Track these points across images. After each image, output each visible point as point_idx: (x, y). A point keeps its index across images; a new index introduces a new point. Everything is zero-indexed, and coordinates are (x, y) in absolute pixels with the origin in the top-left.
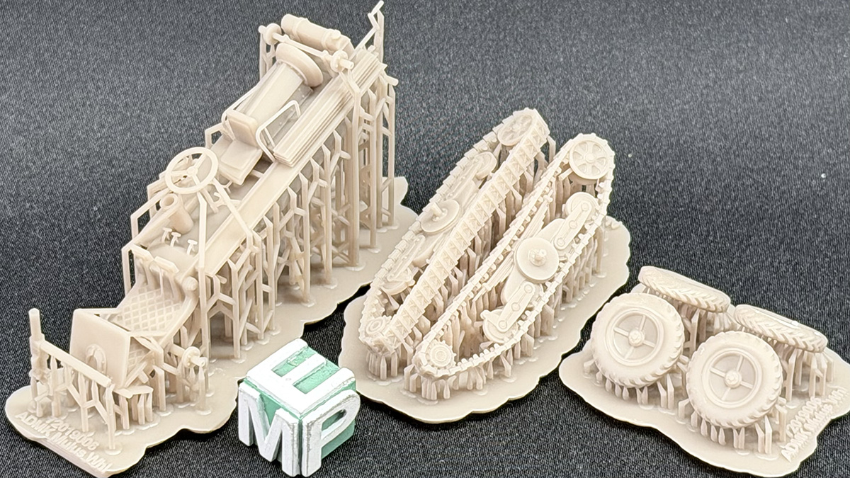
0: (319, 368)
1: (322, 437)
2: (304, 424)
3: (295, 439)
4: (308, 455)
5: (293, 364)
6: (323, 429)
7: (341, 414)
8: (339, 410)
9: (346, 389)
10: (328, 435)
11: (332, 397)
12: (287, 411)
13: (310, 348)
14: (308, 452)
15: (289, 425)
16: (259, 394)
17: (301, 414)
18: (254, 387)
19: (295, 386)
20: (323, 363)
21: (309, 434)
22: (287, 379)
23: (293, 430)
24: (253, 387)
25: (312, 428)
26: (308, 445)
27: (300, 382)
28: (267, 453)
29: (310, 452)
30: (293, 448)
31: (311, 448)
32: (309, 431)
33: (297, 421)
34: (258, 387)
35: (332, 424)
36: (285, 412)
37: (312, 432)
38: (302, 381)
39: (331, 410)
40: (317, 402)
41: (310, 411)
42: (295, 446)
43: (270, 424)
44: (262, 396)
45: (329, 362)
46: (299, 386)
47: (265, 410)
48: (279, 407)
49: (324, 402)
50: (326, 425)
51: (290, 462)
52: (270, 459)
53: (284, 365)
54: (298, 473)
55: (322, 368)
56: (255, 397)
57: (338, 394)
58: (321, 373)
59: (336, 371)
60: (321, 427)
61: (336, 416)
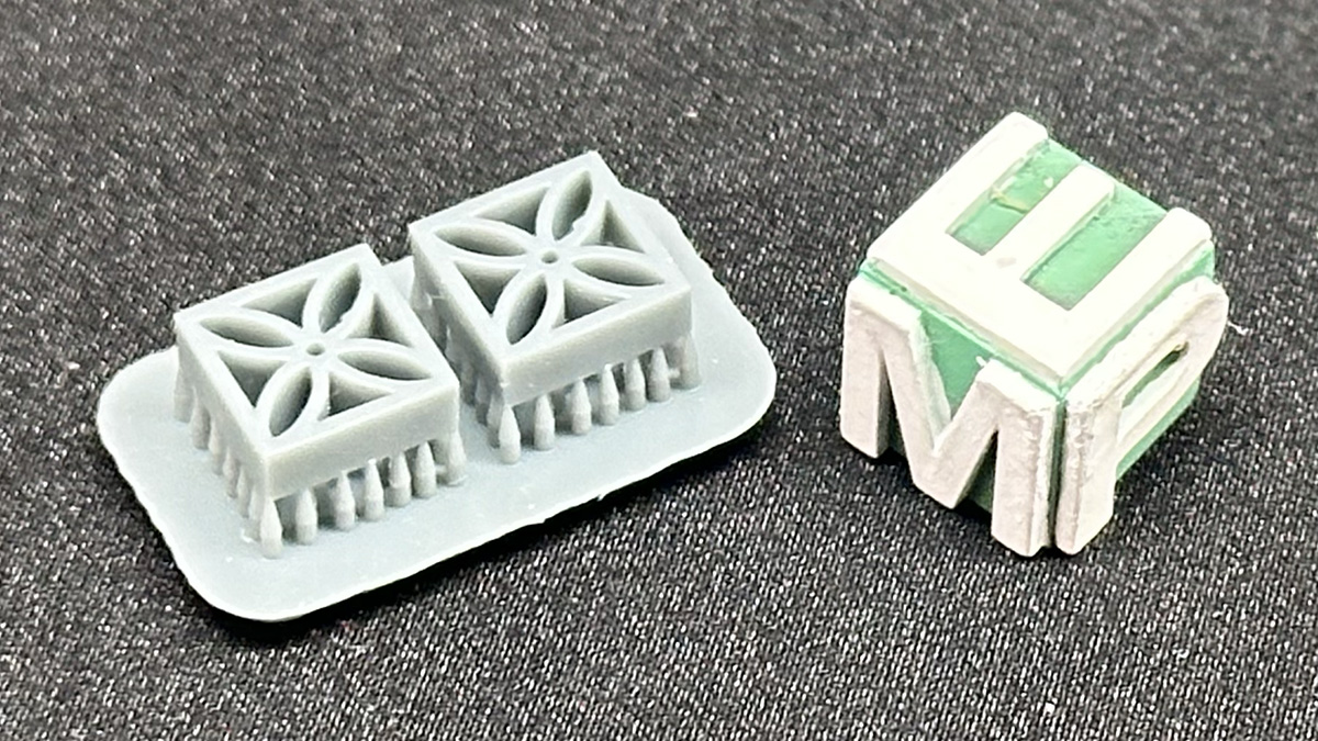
0: (1095, 214)
1: (1121, 436)
2: (1072, 413)
3: (1045, 452)
4: (1078, 493)
5: (1011, 201)
7: (1173, 357)
8: (1170, 350)
9: (1189, 277)
10: (1137, 426)
11: (1150, 309)
12: (1016, 369)
13: (1056, 146)
14: (1079, 485)
15: (1023, 413)
16: (919, 313)
17: (1061, 379)
18: (898, 290)
19: (1027, 282)
20: (1107, 197)
21: (1082, 437)
23: (1037, 430)
24: (893, 293)
25: (1094, 423)
26: (1079, 471)
27: (1041, 268)
28: (941, 482)
33: (1053, 404)
34: (912, 293)
36: (1009, 371)
38: (1046, 263)
39: (1153, 353)
40: (1109, 333)
41: (1089, 366)
42: (1042, 471)
44: (927, 322)
45: (1123, 188)
47: (937, 362)
48: (987, 356)
52: (951, 503)
53: (982, 209)
54: (1044, 542)
55: (1102, 212)
56: (904, 326)
57: (1165, 297)
58: (1099, 229)
59: (1156, 219)
60: (1120, 406)
61: (1161, 366)
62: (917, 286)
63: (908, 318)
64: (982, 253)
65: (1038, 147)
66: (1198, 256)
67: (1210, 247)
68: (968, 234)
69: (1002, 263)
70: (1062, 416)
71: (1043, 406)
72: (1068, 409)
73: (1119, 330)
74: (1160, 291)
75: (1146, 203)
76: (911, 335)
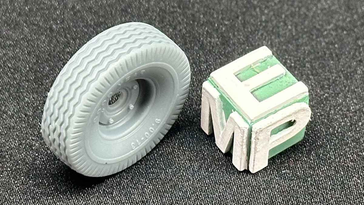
0: (278, 78)
1: (271, 141)
3: (245, 141)
4: (255, 156)
5: (256, 70)
6: (271, 135)
7: (291, 124)
8: (288, 120)
9: (299, 101)
10: (276, 140)
11: (284, 107)
12: (241, 115)
13: (274, 58)
14: (255, 153)
15: (241, 128)
16: (220, 94)
17: (251, 120)
18: (216, 86)
19: (252, 93)
20: (283, 74)
21: (257, 139)
22: (246, 85)
23: (243, 134)
24: (214, 87)
25: (261, 134)
26: (255, 148)
27: (257, 89)
28: (222, 145)
29: (257, 154)
30: (242, 148)
31: (258, 150)
32: (258, 136)
33: (248, 127)
34: (219, 89)
35: (281, 130)
36: (239, 115)
37: (260, 137)
38: (260, 88)
39: (282, 120)
40: (269, 111)
41: (262, 118)
42: (245, 146)
43: (226, 120)
44: (221, 97)
45: (289, 73)
46: (256, 93)
47: (224, 109)
48: (234, 110)
49: (276, 112)
50: (275, 132)
51: (238, 159)
52: (224, 152)
53: (247, 70)
54: (245, 168)
55: (281, 78)
56: (215, 97)
57: (290, 105)
58: (278, 83)
59: (294, 83)
60: (269, 133)
61: (285, 125)
62: (221, 87)
63: (216, 94)
64: (241, 81)
65: (268, 57)
66: (303, 96)
67: (308, 94)
68: (240, 76)
70: (250, 131)
71: (245, 126)
72: (253, 130)
73: (273, 111)
74: (289, 103)
75: (294, 79)
76: (216, 100)
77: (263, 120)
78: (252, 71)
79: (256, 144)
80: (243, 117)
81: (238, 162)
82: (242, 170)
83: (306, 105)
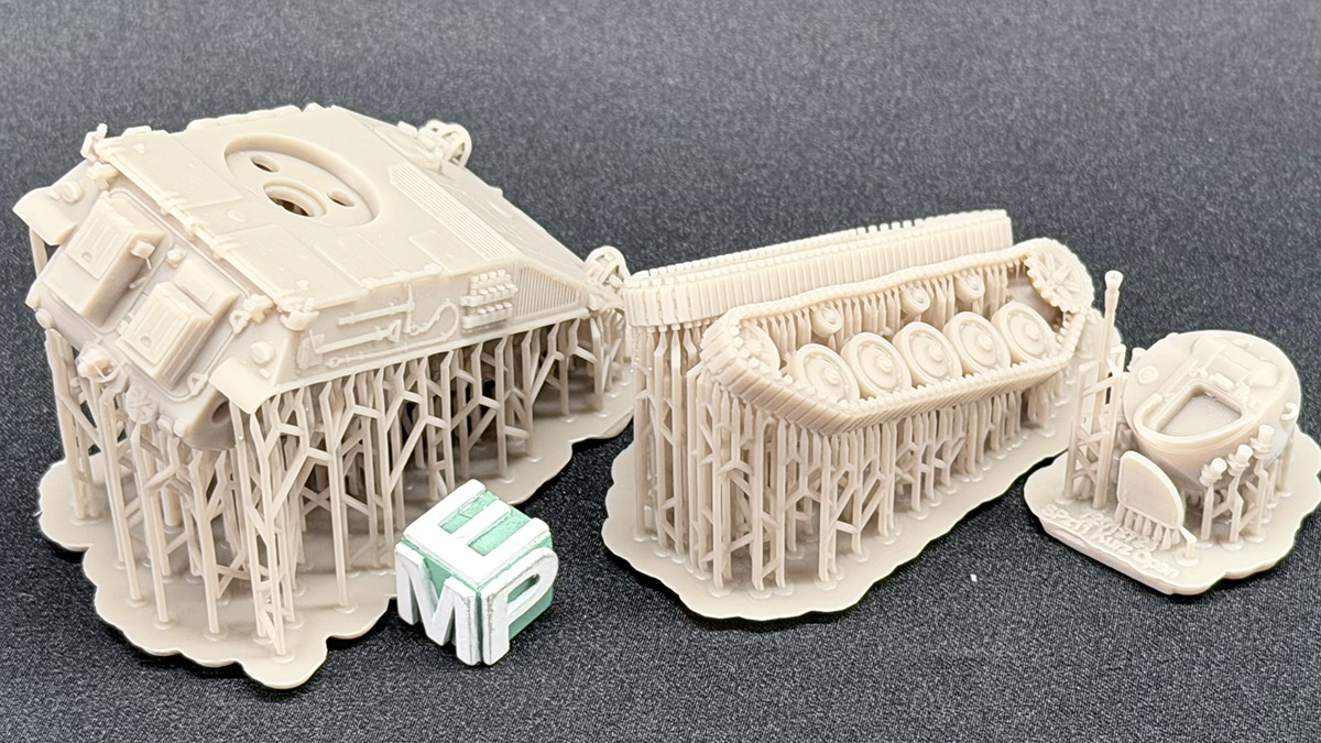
0: (502, 520)
1: (509, 612)
2: (484, 598)
3: (473, 617)
4: (490, 637)
5: (466, 514)
6: (508, 602)
7: (533, 581)
8: (529, 576)
9: (539, 546)
10: (516, 609)
11: (521, 558)
12: (460, 580)
13: (489, 494)
14: (490, 632)
15: (463, 599)
16: (422, 557)
17: (478, 583)
18: (415, 548)
19: (470, 546)
20: (506, 513)
21: (490, 610)
23: (468, 604)
24: (413, 549)
25: (495, 602)
26: (490, 625)
27: (476, 541)
28: (437, 634)
29: (493, 634)
30: (470, 629)
31: (493, 627)
32: (490, 606)
33: (474, 594)
34: (421, 549)
35: (522, 592)
36: (458, 582)
37: (494, 607)
38: (478, 539)
39: (520, 576)
41: (492, 579)
42: (473, 627)
43: (439, 597)
44: (426, 561)
46: (475, 546)
47: (431, 579)
48: (448, 576)
49: (510, 566)
50: (512, 597)
51: (467, 646)
52: (441, 642)
53: (455, 517)
54: (479, 660)
55: (506, 519)
56: (417, 563)
57: (527, 554)
58: (504, 526)
59: (525, 523)
60: (506, 599)
61: (527, 584)
62: (423, 547)
63: (419, 560)
64: (451, 533)
65: (481, 493)
66: (543, 537)
67: (549, 534)
68: (447, 527)
69: (458, 537)
70: (479, 601)
71: (472, 595)
72: (482, 598)
73: (506, 566)
74: (525, 551)
75: (526, 517)
76: (420, 567)
77: (494, 581)
78: (463, 516)
79: (490, 617)
80: (464, 583)
81: (466, 653)
82: (474, 663)
83: (549, 551)
